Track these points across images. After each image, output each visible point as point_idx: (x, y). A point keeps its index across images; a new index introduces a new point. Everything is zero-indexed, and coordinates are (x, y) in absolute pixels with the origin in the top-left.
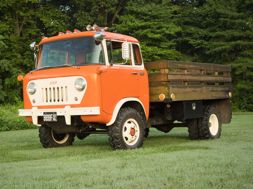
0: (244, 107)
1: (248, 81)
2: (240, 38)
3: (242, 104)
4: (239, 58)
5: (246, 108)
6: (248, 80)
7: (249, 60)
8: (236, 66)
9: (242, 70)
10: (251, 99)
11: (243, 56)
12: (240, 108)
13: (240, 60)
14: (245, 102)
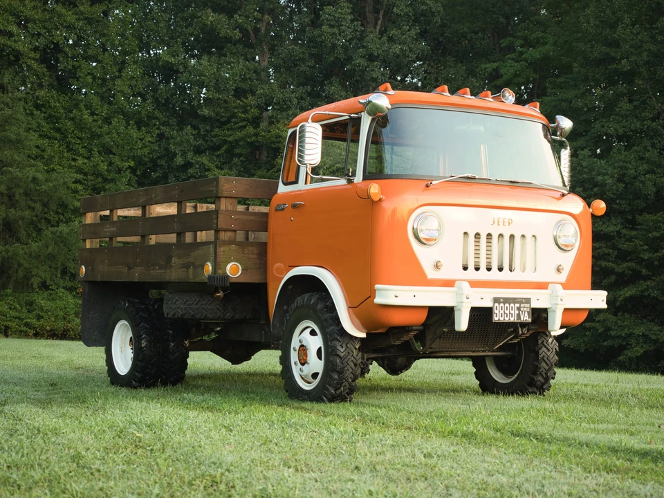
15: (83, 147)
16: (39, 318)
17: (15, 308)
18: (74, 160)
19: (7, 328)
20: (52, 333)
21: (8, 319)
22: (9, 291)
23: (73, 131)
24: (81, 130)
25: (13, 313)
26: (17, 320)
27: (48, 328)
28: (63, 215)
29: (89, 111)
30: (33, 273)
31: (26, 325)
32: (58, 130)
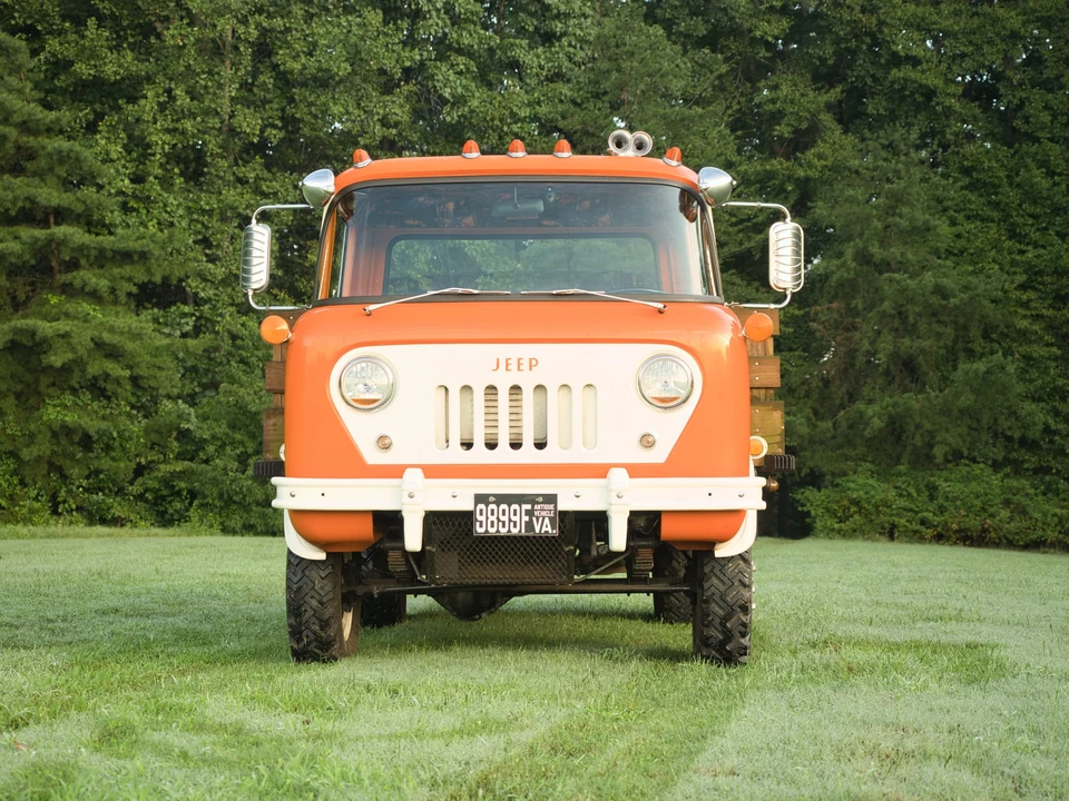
0: (74, 506)
1: (86, 396)
2: (60, 215)
3: (63, 493)
4: (54, 300)
5: (79, 509)
6: (84, 394)
7: (94, 310)
8: (50, 330)
9: (73, 350)
10: (101, 472)
11: (67, 290)
12: (55, 512)
13: (54, 307)
14: (77, 483)
15: (1038, 230)
16: (942, 509)
17: (909, 495)
18: (1022, 252)
19: (894, 526)
20: (963, 534)
21: (895, 512)
22: (902, 468)
23: (1020, 205)
24: (1035, 202)
25: (903, 503)
26: (909, 514)
27: (955, 526)
28: (999, 344)
29: (1044, 170)
30: (938, 438)
31: (923, 522)
32: (996, 205)
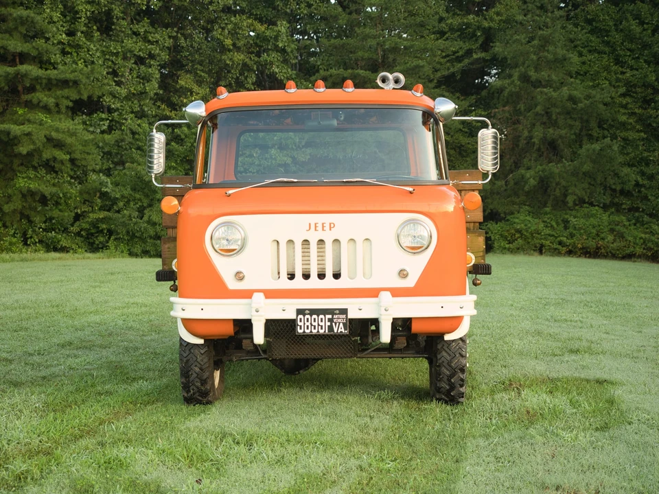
0: (37, 240)
1: (43, 171)
2: (23, 58)
3: (30, 232)
4: (21, 112)
5: (41, 242)
6: (41, 170)
7: (46, 117)
8: (19, 131)
9: (34, 143)
10: (54, 218)
11: (29, 105)
12: (26, 244)
13: (21, 116)
14: (39, 226)
15: (633, 59)
16: (572, 236)
17: (552, 226)
18: (623, 73)
19: (542, 246)
20: (585, 250)
21: (543, 237)
22: (548, 209)
23: (622, 43)
24: (631, 41)
25: (548, 231)
26: (552, 238)
27: (580, 246)
28: (608, 131)
29: (637, 21)
30: (570, 191)
31: (560, 243)
32: (607, 43)
